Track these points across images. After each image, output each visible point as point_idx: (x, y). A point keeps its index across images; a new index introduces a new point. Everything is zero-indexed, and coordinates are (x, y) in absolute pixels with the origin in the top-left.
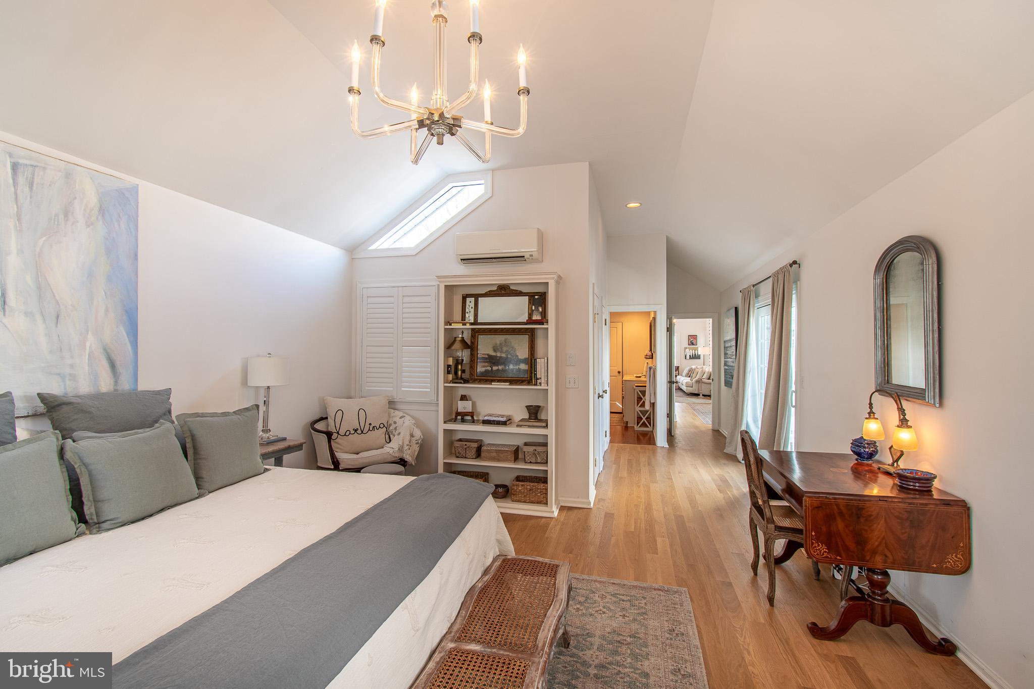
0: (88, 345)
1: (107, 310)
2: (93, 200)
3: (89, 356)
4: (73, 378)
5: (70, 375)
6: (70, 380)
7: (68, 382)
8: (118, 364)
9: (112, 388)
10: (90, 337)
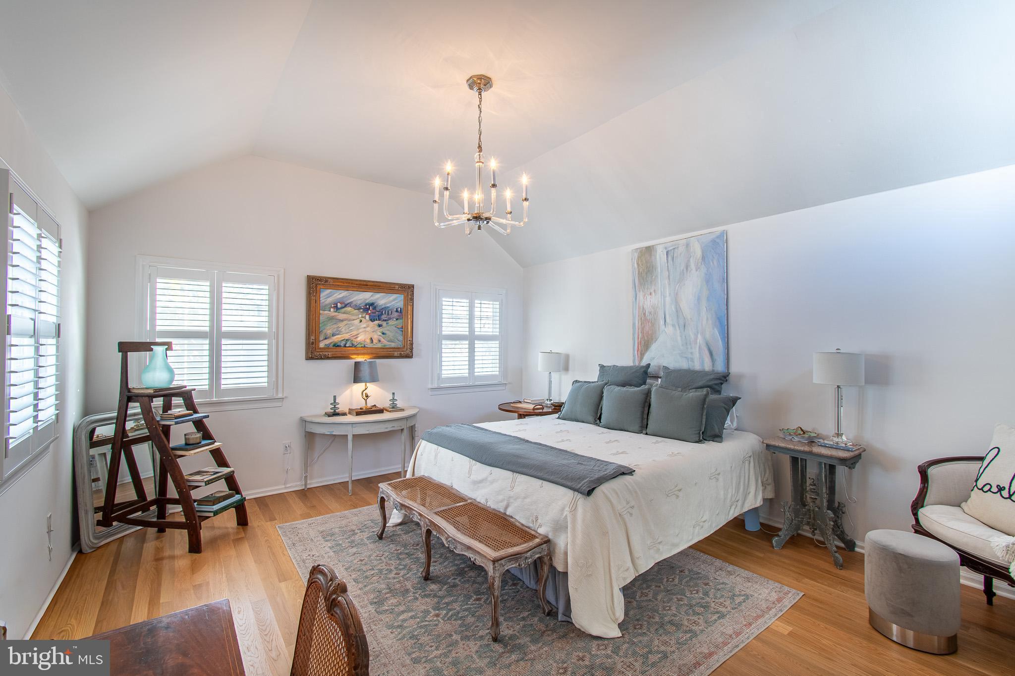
0: (698, 341)
1: (707, 319)
2: (699, 253)
3: (699, 347)
4: (692, 360)
5: (691, 358)
6: (691, 361)
7: (690, 362)
8: (714, 353)
9: (711, 368)
10: (699, 336)
